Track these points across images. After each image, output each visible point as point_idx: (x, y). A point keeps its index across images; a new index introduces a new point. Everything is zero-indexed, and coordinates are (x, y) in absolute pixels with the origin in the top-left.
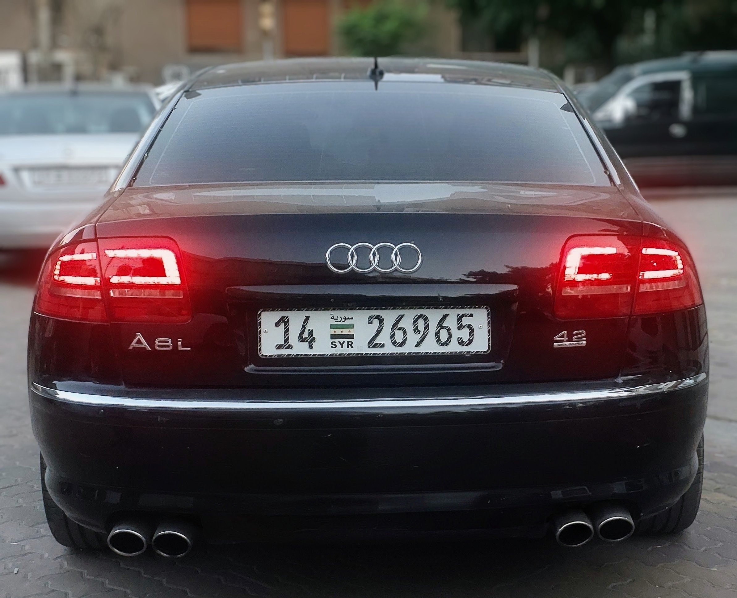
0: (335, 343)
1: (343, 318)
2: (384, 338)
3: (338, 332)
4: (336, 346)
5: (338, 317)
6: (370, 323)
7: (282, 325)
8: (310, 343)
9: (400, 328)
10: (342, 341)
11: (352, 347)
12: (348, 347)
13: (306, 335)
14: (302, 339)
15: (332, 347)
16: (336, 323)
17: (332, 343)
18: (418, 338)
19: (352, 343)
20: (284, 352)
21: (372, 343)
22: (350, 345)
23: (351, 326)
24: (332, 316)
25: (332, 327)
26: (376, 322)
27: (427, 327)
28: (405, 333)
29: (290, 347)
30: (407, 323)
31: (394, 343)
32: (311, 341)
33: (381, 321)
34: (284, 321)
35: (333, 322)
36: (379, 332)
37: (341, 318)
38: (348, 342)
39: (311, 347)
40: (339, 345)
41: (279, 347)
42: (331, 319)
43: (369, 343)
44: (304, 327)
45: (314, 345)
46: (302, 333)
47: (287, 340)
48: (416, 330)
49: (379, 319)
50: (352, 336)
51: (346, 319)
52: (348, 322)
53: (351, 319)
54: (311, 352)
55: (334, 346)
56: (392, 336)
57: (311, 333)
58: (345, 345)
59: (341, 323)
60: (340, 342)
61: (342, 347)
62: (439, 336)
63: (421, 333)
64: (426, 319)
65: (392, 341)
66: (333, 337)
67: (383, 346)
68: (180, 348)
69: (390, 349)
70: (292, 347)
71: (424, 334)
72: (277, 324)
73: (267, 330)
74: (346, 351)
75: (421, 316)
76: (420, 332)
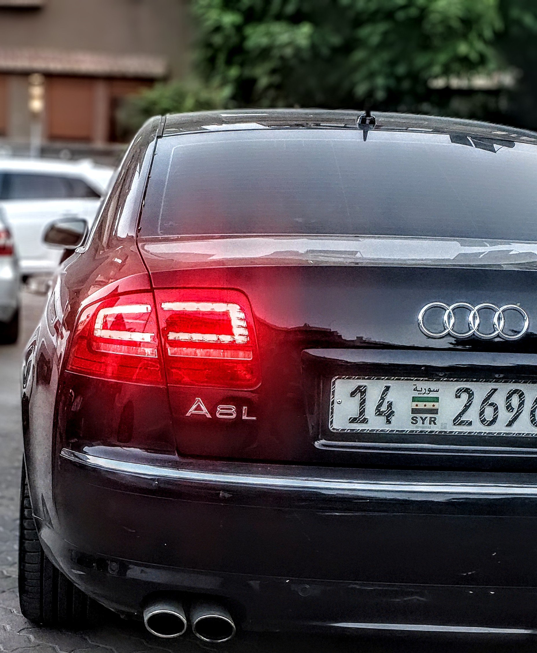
0: (417, 418)
1: (427, 390)
2: (472, 415)
3: (421, 405)
4: (417, 422)
5: (421, 388)
6: (458, 397)
7: (358, 396)
8: (388, 417)
9: (491, 404)
10: (424, 416)
11: (435, 424)
12: (430, 423)
13: (383, 408)
14: (379, 413)
15: (412, 423)
16: (420, 396)
17: (412, 419)
18: (511, 415)
19: (435, 418)
20: (358, 427)
21: (458, 420)
22: (433, 421)
23: (436, 400)
24: (415, 387)
25: (414, 399)
26: (465, 397)
27: (522, 404)
28: (496, 409)
29: (365, 421)
30: (499, 399)
31: (483, 421)
32: (389, 416)
33: (471, 395)
34: (360, 391)
35: (416, 394)
36: (467, 407)
37: (425, 389)
38: (431, 418)
39: (389, 422)
40: (420, 421)
41: (353, 420)
42: (414, 390)
43: (454, 420)
44: (383, 399)
45: (393, 419)
46: (380, 405)
47: (362, 413)
48: (509, 408)
49: (469, 393)
50: (435, 411)
51: (430, 391)
52: (432, 395)
53: (437, 391)
54: (388, 428)
55: (414, 420)
56: (482, 413)
57: (390, 405)
58: (427, 421)
59: (425, 395)
60: (421, 418)
61: (423, 423)
62: (534, 416)
63: (515, 411)
64: (521, 395)
65: (480, 419)
66: (414, 411)
67: (470, 424)
68: (245, 417)
69: (478, 428)
70: (367, 421)
71: (518, 411)
72: (353, 394)
73: (340, 401)
74: (428, 428)
75: (516, 391)
76: (513, 409)
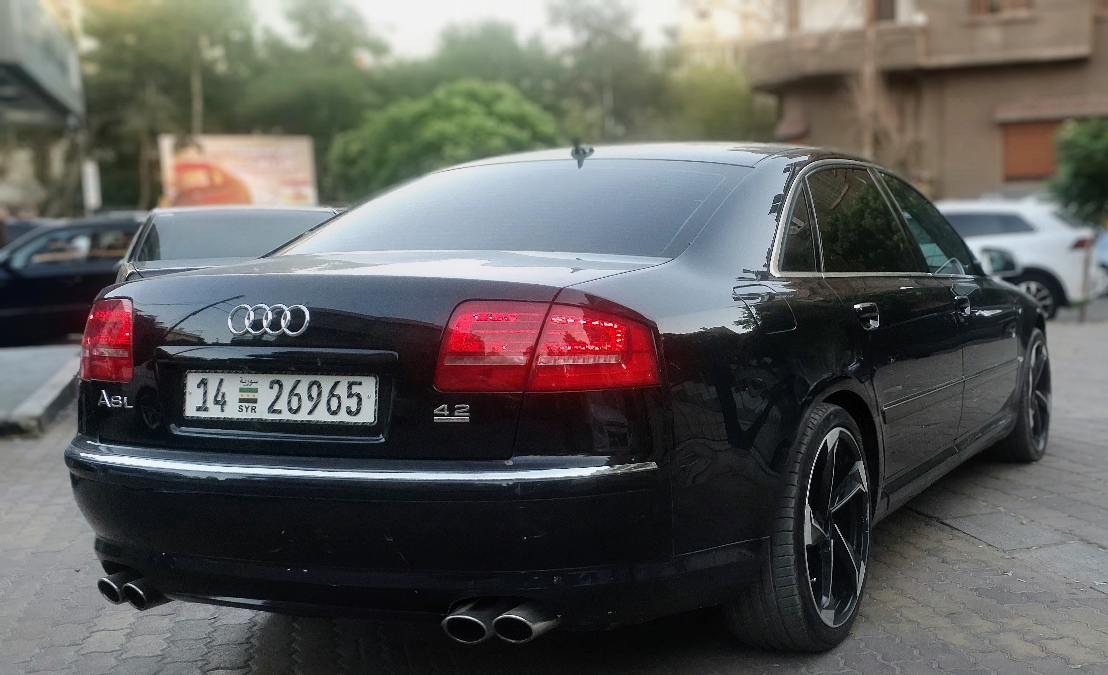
0: (242, 407)
1: (250, 382)
2: (282, 405)
3: (245, 396)
4: (242, 411)
5: (246, 381)
6: (271, 388)
7: (202, 387)
8: (222, 405)
9: (297, 394)
10: (247, 405)
11: (255, 412)
12: (252, 412)
13: (219, 398)
14: (217, 402)
15: (239, 411)
16: (244, 387)
17: (240, 408)
18: (311, 404)
19: (255, 407)
20: (202, 415)
21: (272, 410)
22: (254, 409)
23: (256, 390)
25: (242, 390)
26: (276, 387)
27: (320, 394)
28: (300, 399)
29: (206, 409)
30: (302, 390)
31: (290, 410)
33: (281, 386)
34: (203, 383)
35: (242, 386)
36: (278, 397)
37: (248, 381)
38: (252, 406)
39: (222, 410)
40: (244, 409)
41: (199, 409)
42: (241, 382)
43: (269, 408)
44: (218, 390)
45: (226, 408)
46: (216, 396)
47: (205, 402)
48: (310, 397)
49: (279, 384)
50: (255, 401)
51: (252, 383)
52: (254, 386)
53: (256, 383)
54: (222, 415)
56: (289, 402)
57: (223, 396)
58: (250, 409)
59: (248, 387)
60: (245, 406)
61: (247, 412)
62: (329, 405)
63: (314, 400)
64: (319, 386)
65: (288, 408)
66: (242, 401)
67: (280, 412)
68: (126, 406)
69: (286, 416)
70: (208, 410)
71: (316, 401)
72: (199, 386)
73: (191, 392)
74: (250, 416)
75: (315, 383)
76: (313, 398)
